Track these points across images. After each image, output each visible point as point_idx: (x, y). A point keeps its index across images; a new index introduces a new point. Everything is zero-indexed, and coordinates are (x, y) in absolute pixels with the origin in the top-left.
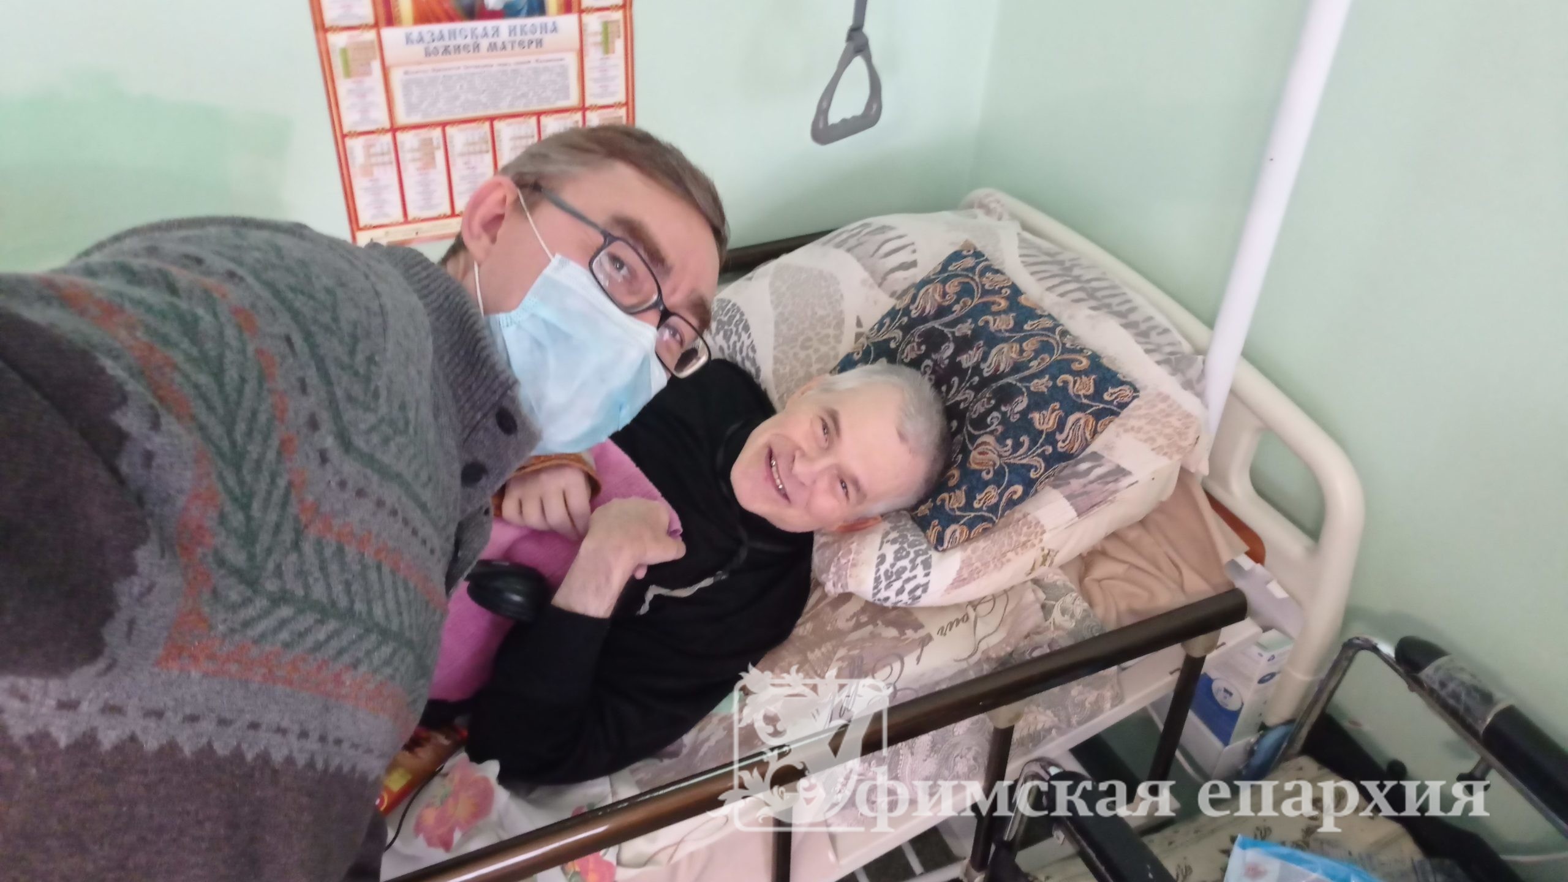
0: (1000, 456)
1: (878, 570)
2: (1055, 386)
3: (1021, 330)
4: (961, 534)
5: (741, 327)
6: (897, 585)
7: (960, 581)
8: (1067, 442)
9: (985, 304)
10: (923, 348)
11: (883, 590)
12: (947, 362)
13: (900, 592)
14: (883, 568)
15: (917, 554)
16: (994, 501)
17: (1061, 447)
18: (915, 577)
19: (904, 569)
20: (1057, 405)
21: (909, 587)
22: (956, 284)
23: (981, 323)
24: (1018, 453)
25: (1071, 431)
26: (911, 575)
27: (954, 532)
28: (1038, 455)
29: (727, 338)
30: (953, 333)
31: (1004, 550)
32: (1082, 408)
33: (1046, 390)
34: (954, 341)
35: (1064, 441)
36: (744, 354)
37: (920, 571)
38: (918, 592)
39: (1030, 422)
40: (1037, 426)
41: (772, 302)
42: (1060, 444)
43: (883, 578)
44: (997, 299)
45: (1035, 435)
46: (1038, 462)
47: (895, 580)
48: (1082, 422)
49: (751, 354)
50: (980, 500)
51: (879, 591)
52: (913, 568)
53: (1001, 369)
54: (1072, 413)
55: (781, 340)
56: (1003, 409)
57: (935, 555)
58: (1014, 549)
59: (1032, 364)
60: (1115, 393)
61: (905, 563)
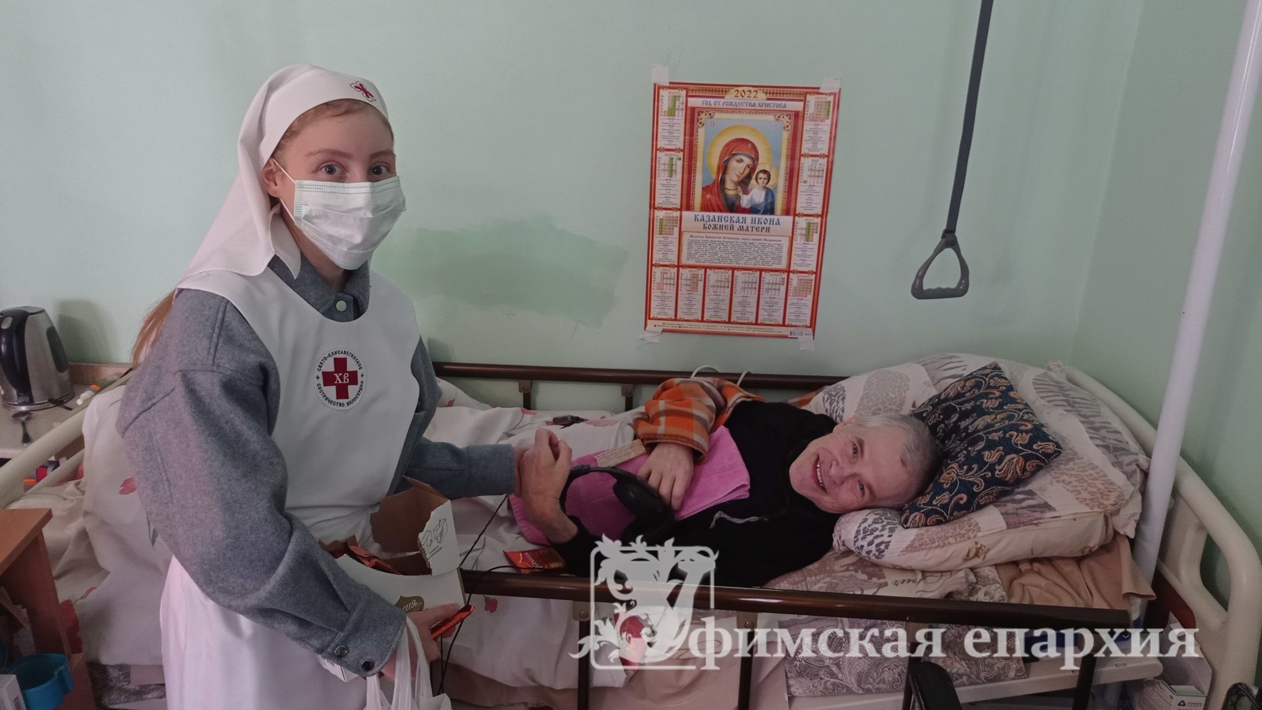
0: (957, 475)
1: (860, 526)
2: (1004, 437)
3: (1002, 408)
4: (920, 518)
5: (841, 398)
6: (870, 538)
7: (911, 548)
8: (1003, 471)
9: (986, 393)
10: (942, 417)
11: (860, 540)
12: (952, 425)
13: (870, 544)
14: (863, 526)
15: (888, 523)
16: (946, 501)
17: (998, 474)
18: (882, 535)
19: (877, 529)
20: (1001, 448)
21: (877, 541)
22: (973, 381)
23: (978, 403)
24: (969, 474)
25: (1006, 465)
26: (880, 534)
27: (916, 516)
28: (981, 477)
29: (831, 404)
30: (960, 408)
31: (948, 535)
32: (1017, 452)
33: (997, 439)
34: (960, 414)
35: (1000, 471)
36: (837, 414)
37: (886, 533)
38: (882, 547)
39: (982, 457)
40: (985, 459)
41: (864, 387)
42: (997, 472)
43: (862, 532)
44: (995, 391)
45: (982, 463)
46: (980, 481)
47: (869, 535)
48: (1015, 460)
49: (841, 413)
50: (937, 500)
51: (857, 540)
52: (882, 530)
53: (979, 428)
54: (1010, 454)
55: (861, 408)
56: (969, 449)
57: (900, 528)
58: (955, 537)
59: (996, 425)
60: (1041, 445)
61: (879, 526)
